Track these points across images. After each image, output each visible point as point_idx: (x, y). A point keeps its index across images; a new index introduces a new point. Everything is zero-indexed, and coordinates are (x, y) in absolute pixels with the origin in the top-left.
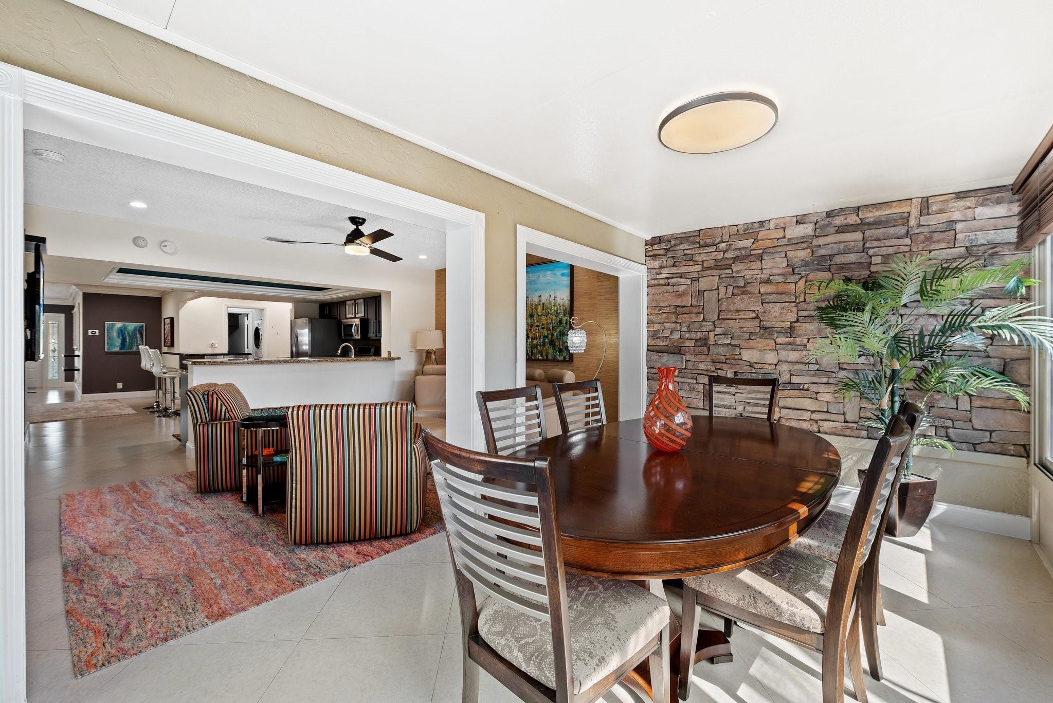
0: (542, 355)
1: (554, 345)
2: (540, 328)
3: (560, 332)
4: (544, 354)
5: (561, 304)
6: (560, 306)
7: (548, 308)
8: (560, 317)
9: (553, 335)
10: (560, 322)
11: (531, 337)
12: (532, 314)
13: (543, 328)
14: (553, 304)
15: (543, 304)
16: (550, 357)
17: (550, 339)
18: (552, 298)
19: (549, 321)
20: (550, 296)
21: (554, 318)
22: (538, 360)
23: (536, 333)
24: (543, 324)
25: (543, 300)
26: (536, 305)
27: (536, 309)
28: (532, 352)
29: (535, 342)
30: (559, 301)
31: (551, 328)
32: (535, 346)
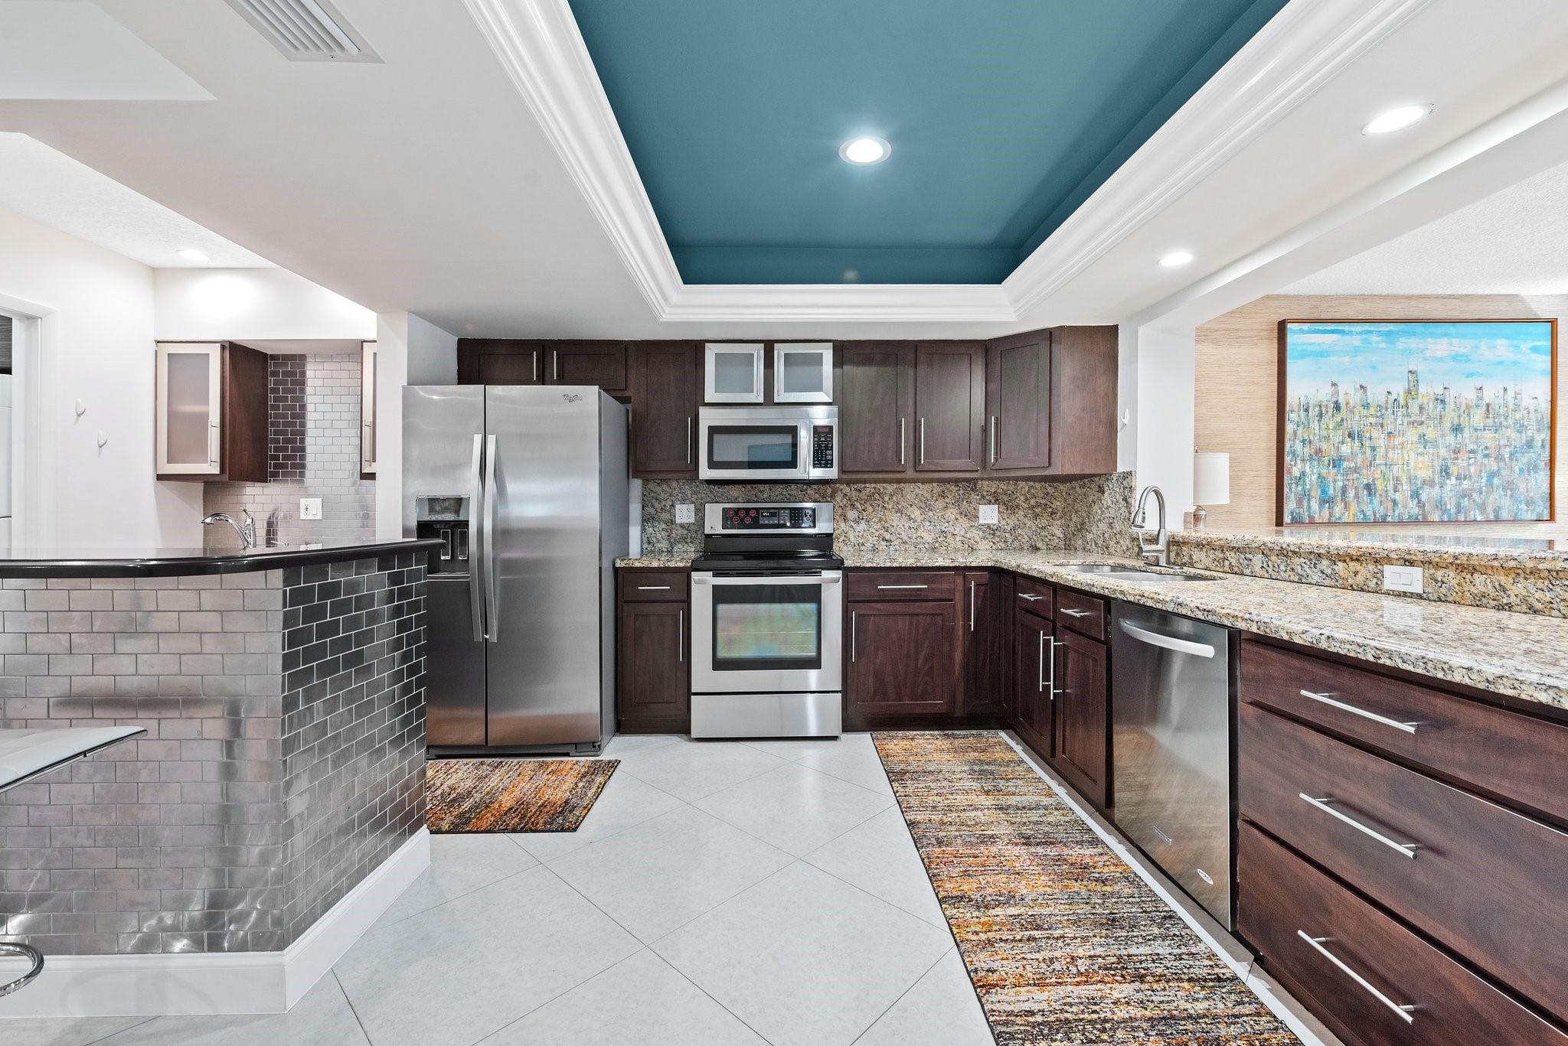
0: (1482, 508)
1: (1513, 491)
2: (1479, 455)
4: (1490, 509)
5: (1532, 410)
6: (1529, 413)
7: (1499, 415)
8: (1529, 433)
9: (1510, 470)
10: (1530, 444)
11: (1455, 474)
12: (1459, 425)
13: (1486, 456)
14: (1511, 406)
15: (1488, 405)
16: (1504, 515)
17: (1504, 479)
18: (1511, 394)
19: (1502, 442)
20: (1505, 390)
21: (1514, 435)
22: (1475, 522)
23: (1469, 465)
24: (1486, 448)
25: (1488, 396)
26: (1467, 406)
27: (1469, 415)
28: (1458, 506)
29: (1466, 484)
30: (1526, 401)
31: (1507, 456)
32: (1465, 494)
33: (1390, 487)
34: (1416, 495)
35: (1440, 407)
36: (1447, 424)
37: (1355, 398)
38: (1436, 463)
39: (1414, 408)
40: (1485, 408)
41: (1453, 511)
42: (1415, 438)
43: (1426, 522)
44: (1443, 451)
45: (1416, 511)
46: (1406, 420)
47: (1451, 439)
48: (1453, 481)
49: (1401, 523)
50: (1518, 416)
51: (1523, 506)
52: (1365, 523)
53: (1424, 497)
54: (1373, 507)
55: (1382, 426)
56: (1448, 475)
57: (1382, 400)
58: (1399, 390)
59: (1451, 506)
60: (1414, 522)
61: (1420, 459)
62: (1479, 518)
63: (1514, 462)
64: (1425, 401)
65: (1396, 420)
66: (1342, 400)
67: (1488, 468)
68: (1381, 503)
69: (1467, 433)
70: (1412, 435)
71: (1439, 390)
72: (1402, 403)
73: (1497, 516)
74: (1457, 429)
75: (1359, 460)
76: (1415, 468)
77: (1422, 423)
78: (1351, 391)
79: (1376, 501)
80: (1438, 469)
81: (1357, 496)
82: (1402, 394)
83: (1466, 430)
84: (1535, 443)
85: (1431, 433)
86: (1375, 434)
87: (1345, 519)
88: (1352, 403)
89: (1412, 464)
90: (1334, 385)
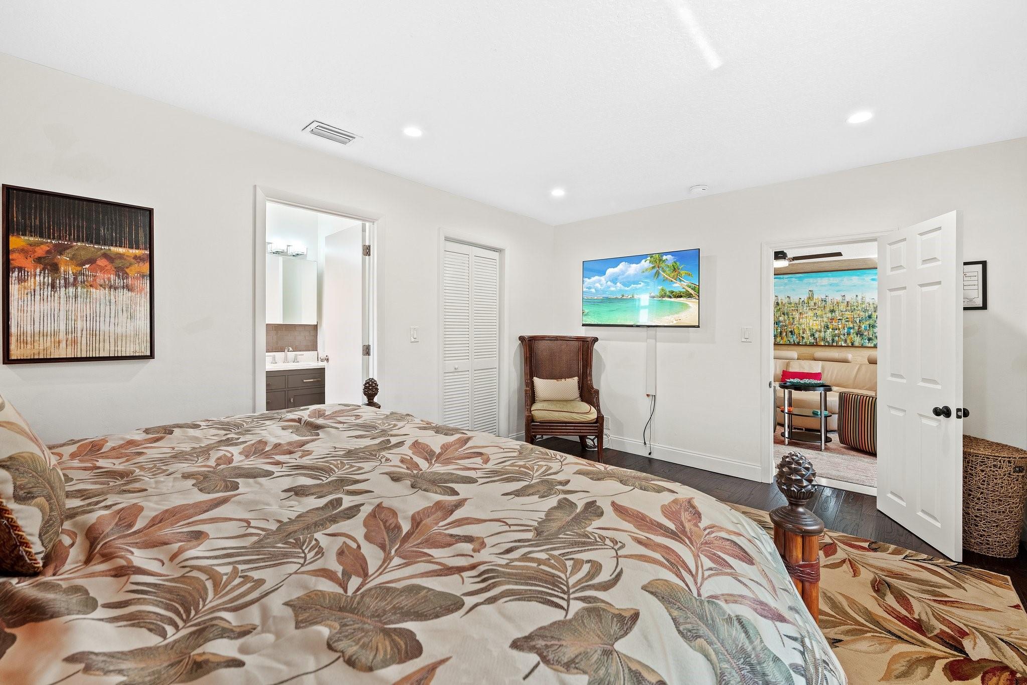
0: (846, 341)
1: (862, 335)
2: (843, 321)
3: (870, 325)
4: (848, 341)
5: (871, 303)
7: (853, 306)
8: (870, 313)
9: (860, 327)
10: (870, 317)
11: (832, 328)
12: (833, 310)
13: (847, 321)
14: (860, 302)
15: (848, 302)
16: (856, 344)
17: (857, 330)
18: (859, 298)
19: (855, 316)
20: (857, 296)
21: (862, 313)
22: (841, 346)
23: (838, 325)
24: (847, 318)
25: (848, 299)
26: (837, 303)
27: (838, 306)
28: (833, 340)
29: (837, 332)
30: (867, 300)
31: (858, 321)
32: (835, 335)
33: (801, 332)
34: (813, 335)
35: (824, 303)
36: (828, 309)
37: (785, 301)
38: (822, 324)
39: (812, 303)
40: (846, 303)
41: (831, 342)
42: (812, 315)
43: (817, 345)
44: (825, 319)
45: (813, 341)
46: (808, 308)
47: (829, 315)
48: (831, 330)
49: (806, 345)
50: (863, 306)
51: (867, 341)
52: (790, 345)
53: (817, 335)
54: (794, 339)
55: (797, 310)
56: (828, 328)
57: (797, 301)
58: (804, 297)
59: (829, 339)
60: (812, 345)
61: (815, 322)
62: (843, 345)
63: (862, 324)
64: (817, 301)
65: (803, 308)
66: (779, 302)
67: (848, 326)
68: (797, 338)
69: (837, 313)
70: (811, 314)
71: (824, 297)
72: (806, 301)
73: (852, 344)
74: (832, 311)
75: (787, 322)
76: (813, 325)
77: (815, 309)
78: (784, 298)
79: (795, 337)
80: (823, 326)
81: (786, 335)
82: (806, 298)
83: (837, 311)
84: (872, 317)
85: (819, 313)
86: (794, 313)
87: (781, 342)
88: (784, 303)
89: (811, 324)
90: (776, 296)
